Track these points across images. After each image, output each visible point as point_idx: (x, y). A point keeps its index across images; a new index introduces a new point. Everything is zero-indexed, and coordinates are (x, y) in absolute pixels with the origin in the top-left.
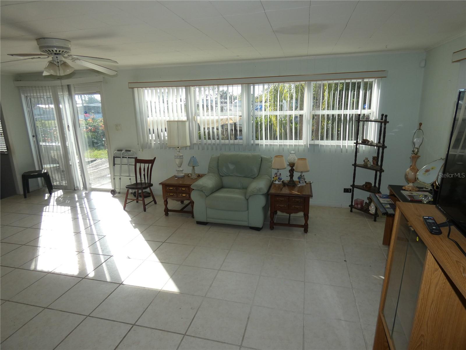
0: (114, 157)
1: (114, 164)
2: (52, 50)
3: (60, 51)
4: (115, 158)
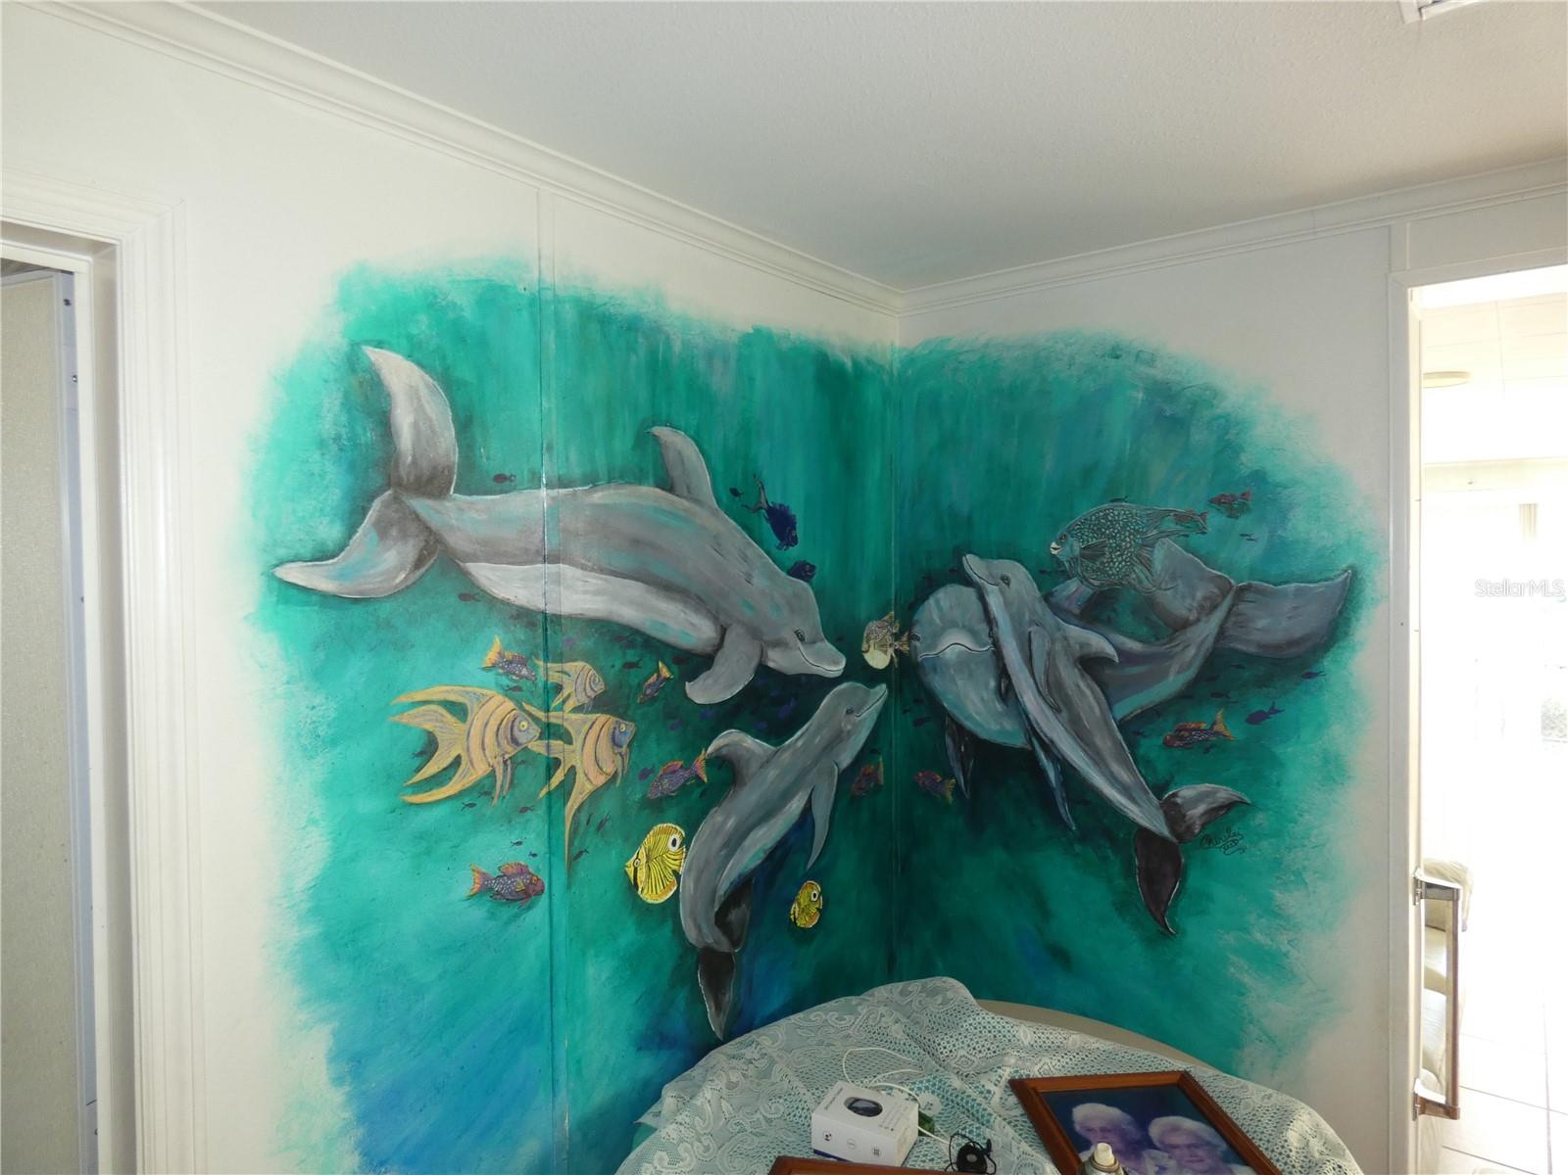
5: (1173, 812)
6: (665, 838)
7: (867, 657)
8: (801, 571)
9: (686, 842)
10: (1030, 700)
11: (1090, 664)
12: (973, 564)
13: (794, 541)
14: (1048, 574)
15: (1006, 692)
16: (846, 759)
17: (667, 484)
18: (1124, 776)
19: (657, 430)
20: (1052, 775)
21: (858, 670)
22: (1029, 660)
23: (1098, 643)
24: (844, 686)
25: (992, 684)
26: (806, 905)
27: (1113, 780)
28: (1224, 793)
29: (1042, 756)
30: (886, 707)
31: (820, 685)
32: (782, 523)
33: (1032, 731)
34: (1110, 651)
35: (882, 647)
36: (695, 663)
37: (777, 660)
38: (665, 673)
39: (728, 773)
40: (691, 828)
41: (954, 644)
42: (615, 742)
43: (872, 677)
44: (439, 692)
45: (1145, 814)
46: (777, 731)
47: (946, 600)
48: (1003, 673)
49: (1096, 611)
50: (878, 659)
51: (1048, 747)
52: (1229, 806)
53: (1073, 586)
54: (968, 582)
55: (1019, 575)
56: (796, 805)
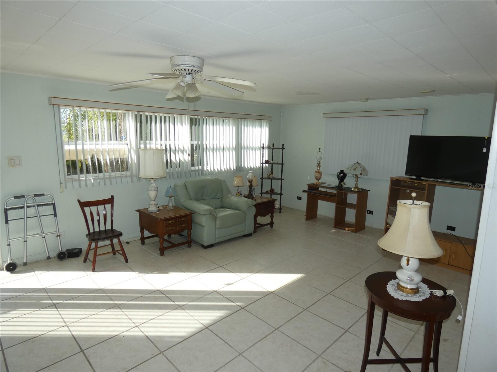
0: (6, 210)
1: (7, 221)
2: (181, 69)
3: (188, 70)
4: (9, 212)
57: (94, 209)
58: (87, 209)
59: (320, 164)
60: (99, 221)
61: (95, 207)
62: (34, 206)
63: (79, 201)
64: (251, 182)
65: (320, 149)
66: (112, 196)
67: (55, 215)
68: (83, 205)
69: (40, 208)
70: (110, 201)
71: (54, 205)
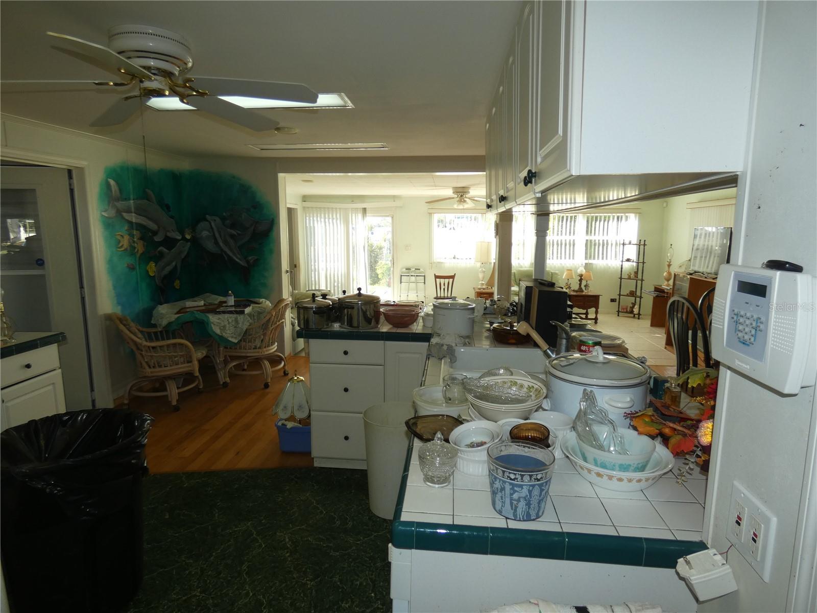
0: (401, 276)
1: (401, 282)
4: (402, 278)
5: (248, 262)
6: (152, 264)
7: (186, 236)
8: (172, 217)
9: (156, 266)
10: (221, 244)
11: (232, 236)
12: (208, 217)
13: (170, 211)
14: (223, 219)
15: (216, 243)
16: (183, 257)
17: (148, 200)
18: (239, 256)
19: (147, 190)
20: (226, 258)
21: (184, 238)
22: (221, 236)
23: (233, 232)
24: (182, 241)
25: (213, 241)
26: (177, 284)
27: (237, 257)
28: (256, 258)
29: (224, 255)
30: (190, 247)
31: (177, 241)
32: (168, 207)
33: (222, 250)
34: (235, 233)
35: (189, 234)
36: (155, 233)
37: (168, 234)
38: (151, 234)
39: (161, 255)
40: (156, 263)
41: (205, 233)
42: (144, 246)
43: (187, 240)
44: (120, 233)
45: (243, 263)
46: (170, 249)
47: (203, 224)
48: (215, 239)
49: (233, 226)
50: (188, 237)
51: (226, 253)
52: (257, 259)
53: (228, 221)
54: (207, 221)
55: (218, 219)
56: (174, 264)
57: (442, 281)
58: (438, 280)
59: (670, 262)
60: (444, 289)
61: (443, 280)
62: (414, 276)
63: (435, 275)
64: (581, 276)
65: (671, 245)
66: (455, 274)
67: (425, 283)
68: (437, 277)
69: (417, 277)
70: (453, 277)
71: (424, 276)
